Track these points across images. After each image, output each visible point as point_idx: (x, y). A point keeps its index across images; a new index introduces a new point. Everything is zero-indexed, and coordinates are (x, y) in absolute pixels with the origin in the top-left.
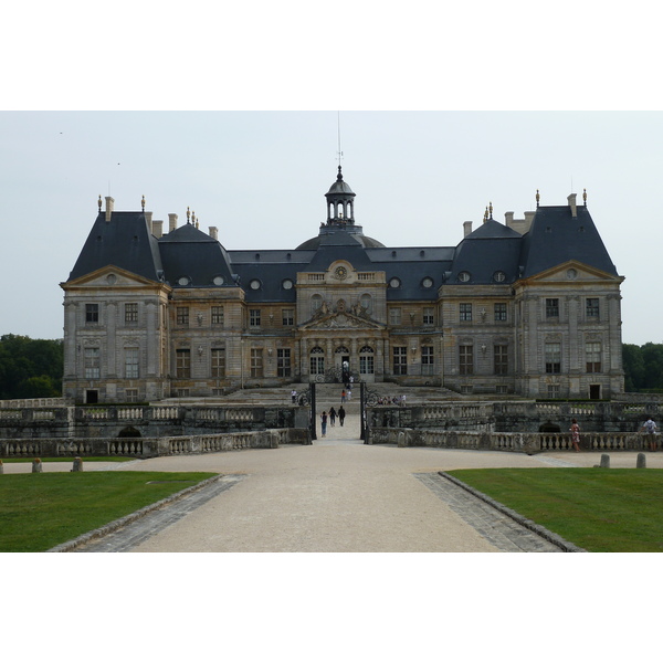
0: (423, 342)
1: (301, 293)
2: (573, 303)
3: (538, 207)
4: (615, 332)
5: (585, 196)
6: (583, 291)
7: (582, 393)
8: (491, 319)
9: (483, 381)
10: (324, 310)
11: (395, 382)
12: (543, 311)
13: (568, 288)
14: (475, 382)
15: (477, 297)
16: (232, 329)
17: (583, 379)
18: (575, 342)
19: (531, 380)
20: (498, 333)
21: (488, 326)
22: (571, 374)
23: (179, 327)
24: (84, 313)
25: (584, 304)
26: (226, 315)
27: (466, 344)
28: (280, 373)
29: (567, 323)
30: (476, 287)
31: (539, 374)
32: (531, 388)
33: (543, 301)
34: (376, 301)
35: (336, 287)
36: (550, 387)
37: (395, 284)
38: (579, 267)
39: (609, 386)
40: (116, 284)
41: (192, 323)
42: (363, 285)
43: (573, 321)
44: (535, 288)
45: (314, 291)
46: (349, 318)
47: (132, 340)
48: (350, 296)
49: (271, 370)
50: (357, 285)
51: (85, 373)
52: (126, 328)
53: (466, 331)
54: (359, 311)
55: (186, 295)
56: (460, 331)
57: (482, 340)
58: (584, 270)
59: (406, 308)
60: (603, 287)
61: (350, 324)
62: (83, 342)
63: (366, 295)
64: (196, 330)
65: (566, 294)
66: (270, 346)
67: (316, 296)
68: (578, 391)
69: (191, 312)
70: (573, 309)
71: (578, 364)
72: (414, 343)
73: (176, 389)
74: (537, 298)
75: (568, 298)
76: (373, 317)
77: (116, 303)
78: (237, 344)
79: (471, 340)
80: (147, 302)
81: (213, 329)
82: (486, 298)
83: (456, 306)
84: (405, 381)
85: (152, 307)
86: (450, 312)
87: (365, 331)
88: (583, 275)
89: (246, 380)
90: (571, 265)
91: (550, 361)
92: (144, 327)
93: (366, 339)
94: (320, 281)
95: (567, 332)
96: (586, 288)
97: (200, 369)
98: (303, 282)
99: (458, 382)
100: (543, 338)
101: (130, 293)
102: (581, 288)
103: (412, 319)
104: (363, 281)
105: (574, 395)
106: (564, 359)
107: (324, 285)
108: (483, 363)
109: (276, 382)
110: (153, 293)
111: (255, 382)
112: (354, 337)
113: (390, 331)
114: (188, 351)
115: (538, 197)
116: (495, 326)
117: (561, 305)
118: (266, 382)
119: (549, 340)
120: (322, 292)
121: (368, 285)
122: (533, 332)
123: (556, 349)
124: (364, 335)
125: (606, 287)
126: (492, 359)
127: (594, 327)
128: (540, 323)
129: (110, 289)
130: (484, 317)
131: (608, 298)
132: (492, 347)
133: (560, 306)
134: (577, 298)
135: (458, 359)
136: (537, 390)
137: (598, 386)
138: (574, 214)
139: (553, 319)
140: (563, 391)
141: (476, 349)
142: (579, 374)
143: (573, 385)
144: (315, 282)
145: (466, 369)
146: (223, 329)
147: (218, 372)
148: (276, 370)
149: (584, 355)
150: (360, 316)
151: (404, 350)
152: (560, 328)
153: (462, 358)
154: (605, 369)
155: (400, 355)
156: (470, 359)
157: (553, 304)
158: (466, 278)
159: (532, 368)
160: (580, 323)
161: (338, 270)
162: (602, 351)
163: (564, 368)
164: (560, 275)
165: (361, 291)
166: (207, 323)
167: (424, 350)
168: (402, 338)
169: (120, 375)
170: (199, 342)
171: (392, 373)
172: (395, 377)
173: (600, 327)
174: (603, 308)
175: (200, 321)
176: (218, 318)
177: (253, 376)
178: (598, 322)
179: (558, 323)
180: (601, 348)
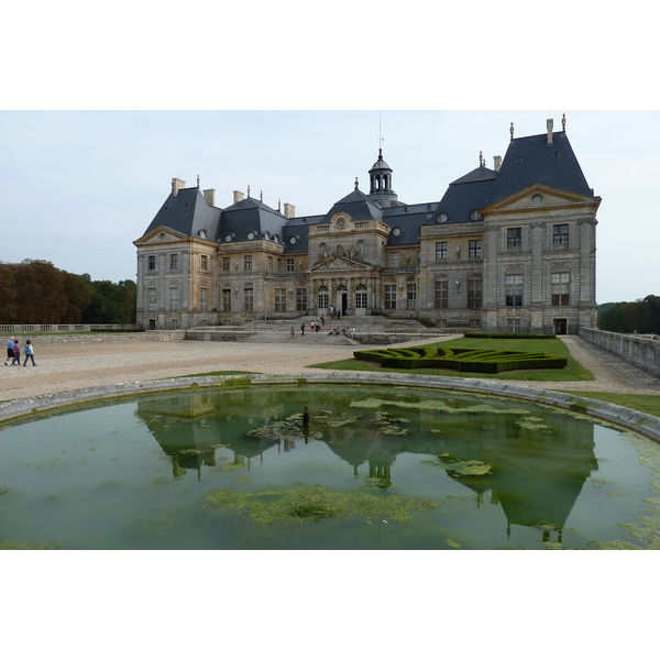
0: (409, 279)
1: (312, 242)
2: (538, 231)
3: (512, 140)
4: (586, 260)
5: (564, 121)
6: (550, 217)
7: (544, 328)
8: (465, 256)
9: (456, 314)
10: (325, 255)
11: (385, 315)
12: (504, 242)
13: (532, 215)
14: (449, 315)
15: (452, 236)
16: (257, 273)
17: (547, 312)
18: (538, 272)
19: (489, 314)
20: (471, 269)
21: (462, 263)
22: (533, 306)
23: (225, 273)
24: (149, 263)
25: (550, 231)
26: (253, 262)
27: (441, 280)
28: (299, 307)
29: (530, 252)
30: (452, 226)
31: (498, 308)
32: (488, 321)
33: (504, 231)
34: (368, 245)
35: (337, 235)
36: (510, 321)
37: (397, 232)
38: (546, 192)
39: (578, 320)
40: (165, 240)
41: (232, 269)
42: (358, 233)
43: (537, 251)
44: (496, 218)
45: (320, 240)
46: (344, 261)
47: (174, 282)
48: (347, 243)
49: (292, 305)
50: (353, 233)
51: (148, 307)
52: (171, 273)
53: (441, 268)
54: (352, 254)
55: (227, 249)
56: (436, 268)
57: (456, 276)
58: (551, 194)
59: (403, 252)
60: (573, 211)
61: (345, 266)
62: (147, 284)
63: (360, 241)
64: (234, 275)
65: (529, 221)
66: (291, 286)
67: (323, 244)
68: (540, 325)
69: (231, 261)
70: (538, 238)
71: (541, 295)
72: (401, 281)
73: (222, 320)
74: (498, 228)
75: (532, 226)
76: (366, 260)
77: (164, 255)
78: (260, 284)
79: (446, 276)
80: (183, 252)
81: (244, 274)
82: (460, 236)
83: (432, 245)
84: (394, 315)
85: (186, 256)
86: (428, 250)
87: (358, 272)
88: (550, 200)
89: (269, 313)
90: (537, 189)
91: (512, 293)
92: (181, 272)
93: (360, 278)
94: (326, 232)
95: (529, 263)
96: (553, 213)
97: (237, 304)
98: (313, 233)
99: (432, 316)
100: (503, 269)
101: (173, 246)
102: (547, 214)
103: (408, 261)
104: (359, 229)
105: (535, 329)
106: (525, 291)
107: (329, 235)
108: (458, 298)
109: (296, 315)
110: (186, 245)
111: (279, 314)
112: (349, 276)
113: (381, 271)
114: (229, 290)
115: (512, 129)
116: (469, 262)
117: (525, 234)
118: (287, 315)
119: (510, 272)
120: (326, 240)
121: (362, 232)
122: (492, 264)
123: (518, 280)
124: (357, 275)
125: (578, 211)
126: (466, 294)
127: (561, 256)
128: (500, 254)
129: (161, 244)
130: (459, 254)
131: (580, 223)
132: (465, 283)
133: (523, 235)
134: (543, 225)
135: (433, 294)
136: (495, 324)
137: (565, 320)
138: (550, 141)
139: (515, 249)
140: (523, 324)
141: (450, 284)
142: (543, 307)
143: (535, 319)
144: (322, 232)
145: (441, 302)
146: (251, 274)
147: (248, 307)
148: (295, 305)
149: (549, 286)
150: (354, 258)
151: (394, 287)
152: (522, 258)
153: (437, 294)
154: (573, 301)
155: (391, 292)
156: (446, 294)
157: (515, 234)
158: (444, 218)
159: (490, 300)
160: (544, 252)
161: (338, 221)
162: (570, 281)
163: (525, 301)
164: (525, 202)
165: (357, 238)
166: (241, 270)
167: (409, 286)
168: (391, 277)
169: (168, 309)
170: (236, 284)
171: (383, 307)
172: (385, 311)
173: (569, 256)
174: (573, 235)
175: (237, 267)
176: (248, 264)
177: (277, 309)
178: (567, 250)
179: (521, 253)
180: (570, 278)
